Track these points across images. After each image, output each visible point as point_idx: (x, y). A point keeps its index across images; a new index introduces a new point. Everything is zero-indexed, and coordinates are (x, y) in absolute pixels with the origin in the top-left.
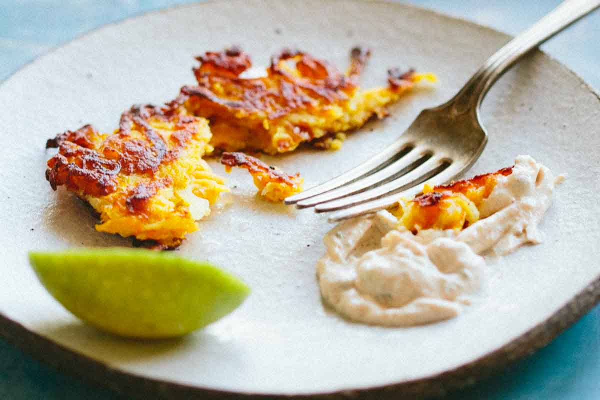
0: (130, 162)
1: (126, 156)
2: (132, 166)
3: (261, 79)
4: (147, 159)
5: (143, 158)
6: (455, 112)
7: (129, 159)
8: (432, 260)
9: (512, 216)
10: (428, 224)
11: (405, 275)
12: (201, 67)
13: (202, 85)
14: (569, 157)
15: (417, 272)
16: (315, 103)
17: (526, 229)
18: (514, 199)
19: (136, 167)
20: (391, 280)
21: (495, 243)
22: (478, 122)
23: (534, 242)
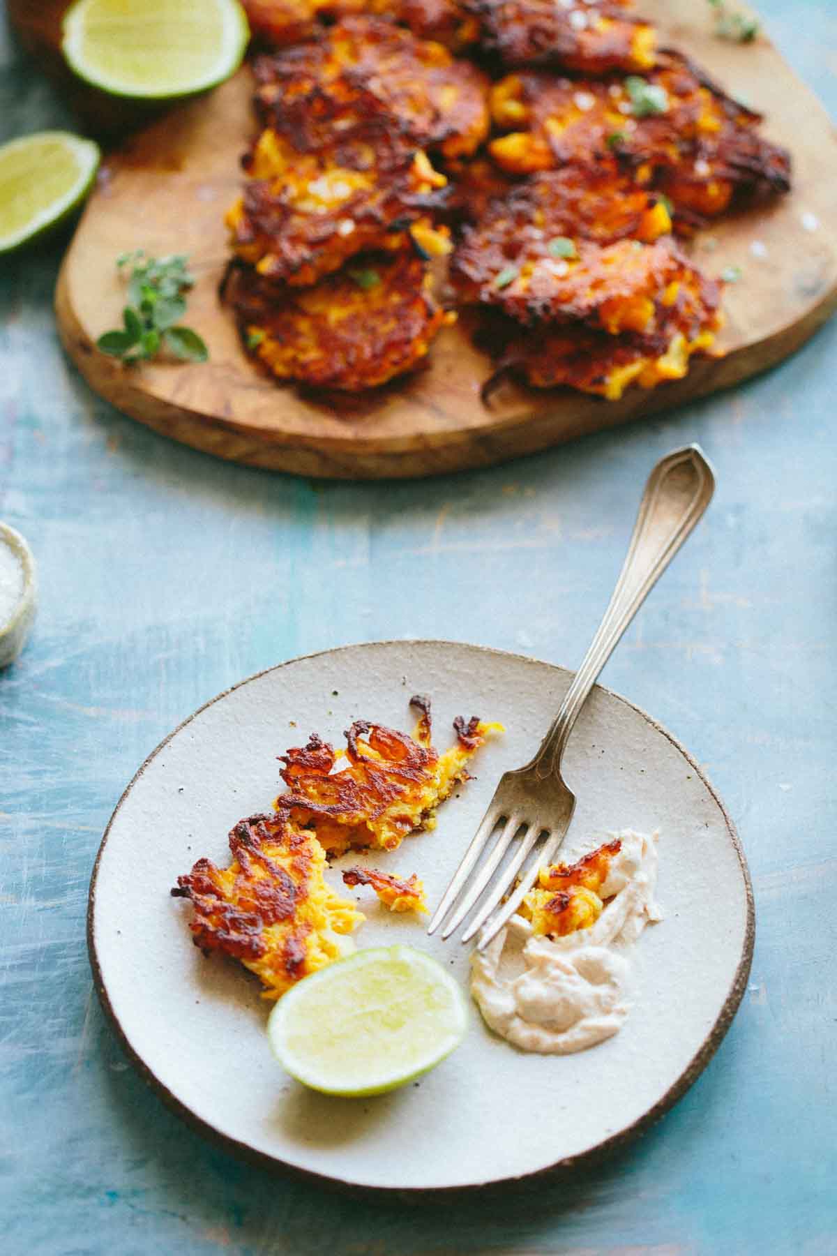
0: (268, 911)
1: (261, 904)
2: (271, 914)
3: (347, 770)
4: (282, 903)
5: (278, 903)
6: (539, 775)
7: (266, 907)
8: (580, 973)
9: (631, 898)
10: (564, 928)
11: (564, 1000)
12: (288, 768)
13: (296, 791)
14: (655, 808)
15: (573, 994)
16: (406, 789)
17: (648, 908)
18: (628, 879)
19: (275, 915)
20: (553, 1008)
21: (622, 929)
22: (564, 784)
23: (657, 920)
